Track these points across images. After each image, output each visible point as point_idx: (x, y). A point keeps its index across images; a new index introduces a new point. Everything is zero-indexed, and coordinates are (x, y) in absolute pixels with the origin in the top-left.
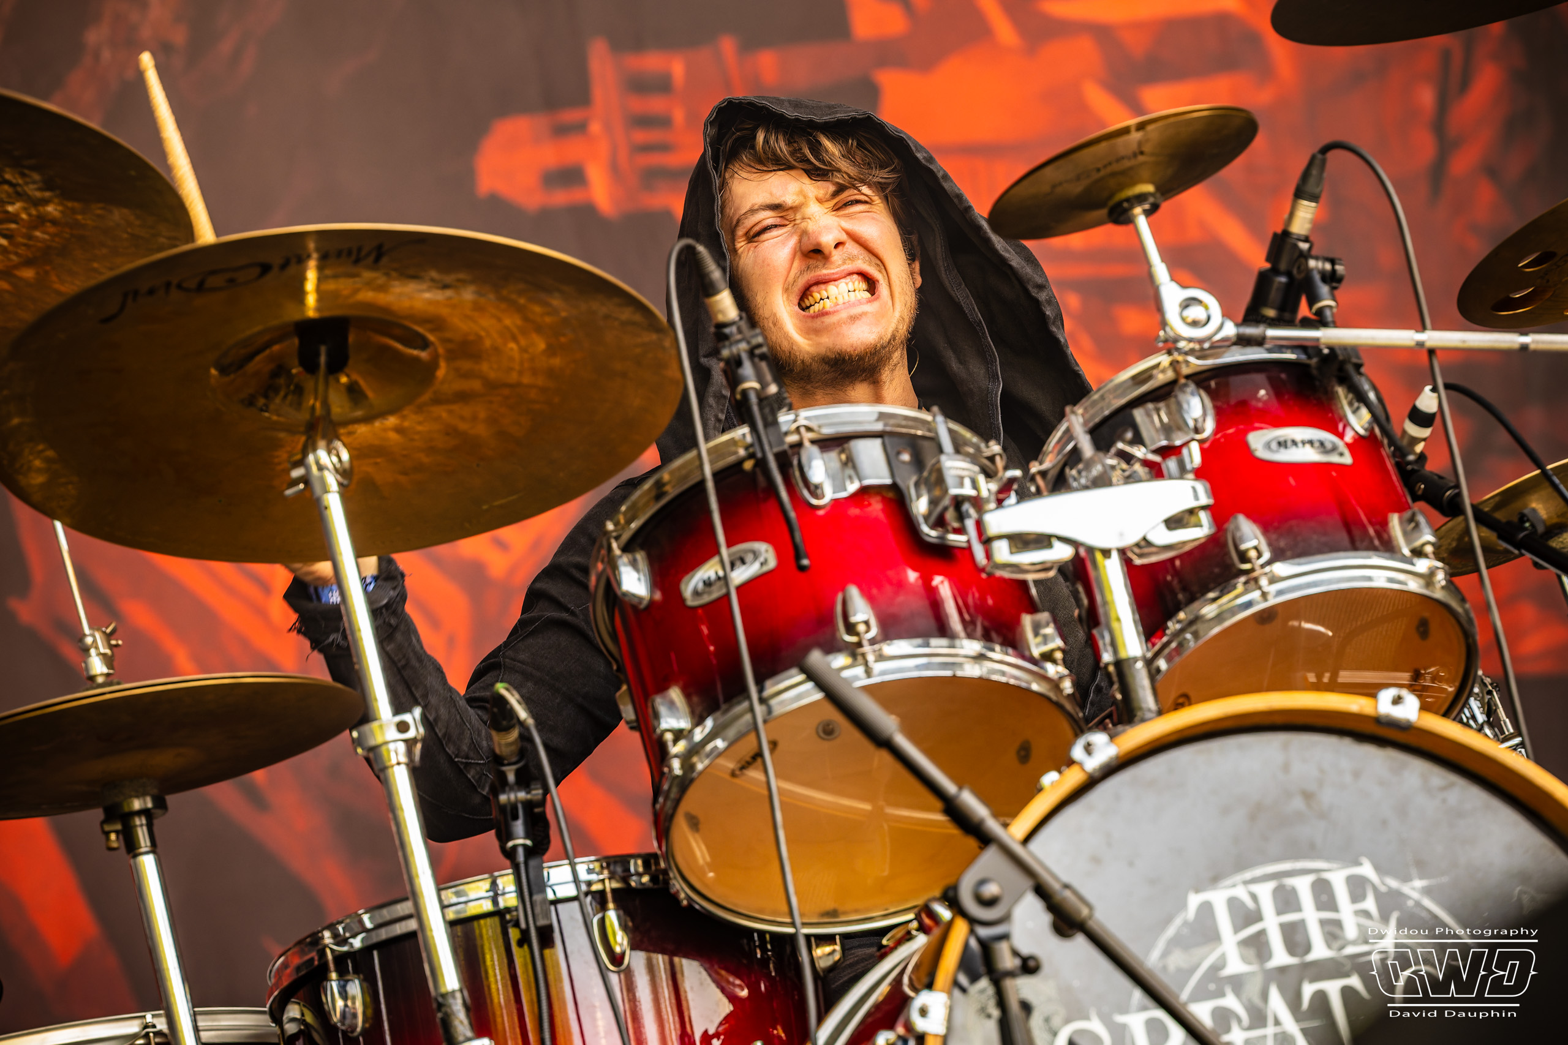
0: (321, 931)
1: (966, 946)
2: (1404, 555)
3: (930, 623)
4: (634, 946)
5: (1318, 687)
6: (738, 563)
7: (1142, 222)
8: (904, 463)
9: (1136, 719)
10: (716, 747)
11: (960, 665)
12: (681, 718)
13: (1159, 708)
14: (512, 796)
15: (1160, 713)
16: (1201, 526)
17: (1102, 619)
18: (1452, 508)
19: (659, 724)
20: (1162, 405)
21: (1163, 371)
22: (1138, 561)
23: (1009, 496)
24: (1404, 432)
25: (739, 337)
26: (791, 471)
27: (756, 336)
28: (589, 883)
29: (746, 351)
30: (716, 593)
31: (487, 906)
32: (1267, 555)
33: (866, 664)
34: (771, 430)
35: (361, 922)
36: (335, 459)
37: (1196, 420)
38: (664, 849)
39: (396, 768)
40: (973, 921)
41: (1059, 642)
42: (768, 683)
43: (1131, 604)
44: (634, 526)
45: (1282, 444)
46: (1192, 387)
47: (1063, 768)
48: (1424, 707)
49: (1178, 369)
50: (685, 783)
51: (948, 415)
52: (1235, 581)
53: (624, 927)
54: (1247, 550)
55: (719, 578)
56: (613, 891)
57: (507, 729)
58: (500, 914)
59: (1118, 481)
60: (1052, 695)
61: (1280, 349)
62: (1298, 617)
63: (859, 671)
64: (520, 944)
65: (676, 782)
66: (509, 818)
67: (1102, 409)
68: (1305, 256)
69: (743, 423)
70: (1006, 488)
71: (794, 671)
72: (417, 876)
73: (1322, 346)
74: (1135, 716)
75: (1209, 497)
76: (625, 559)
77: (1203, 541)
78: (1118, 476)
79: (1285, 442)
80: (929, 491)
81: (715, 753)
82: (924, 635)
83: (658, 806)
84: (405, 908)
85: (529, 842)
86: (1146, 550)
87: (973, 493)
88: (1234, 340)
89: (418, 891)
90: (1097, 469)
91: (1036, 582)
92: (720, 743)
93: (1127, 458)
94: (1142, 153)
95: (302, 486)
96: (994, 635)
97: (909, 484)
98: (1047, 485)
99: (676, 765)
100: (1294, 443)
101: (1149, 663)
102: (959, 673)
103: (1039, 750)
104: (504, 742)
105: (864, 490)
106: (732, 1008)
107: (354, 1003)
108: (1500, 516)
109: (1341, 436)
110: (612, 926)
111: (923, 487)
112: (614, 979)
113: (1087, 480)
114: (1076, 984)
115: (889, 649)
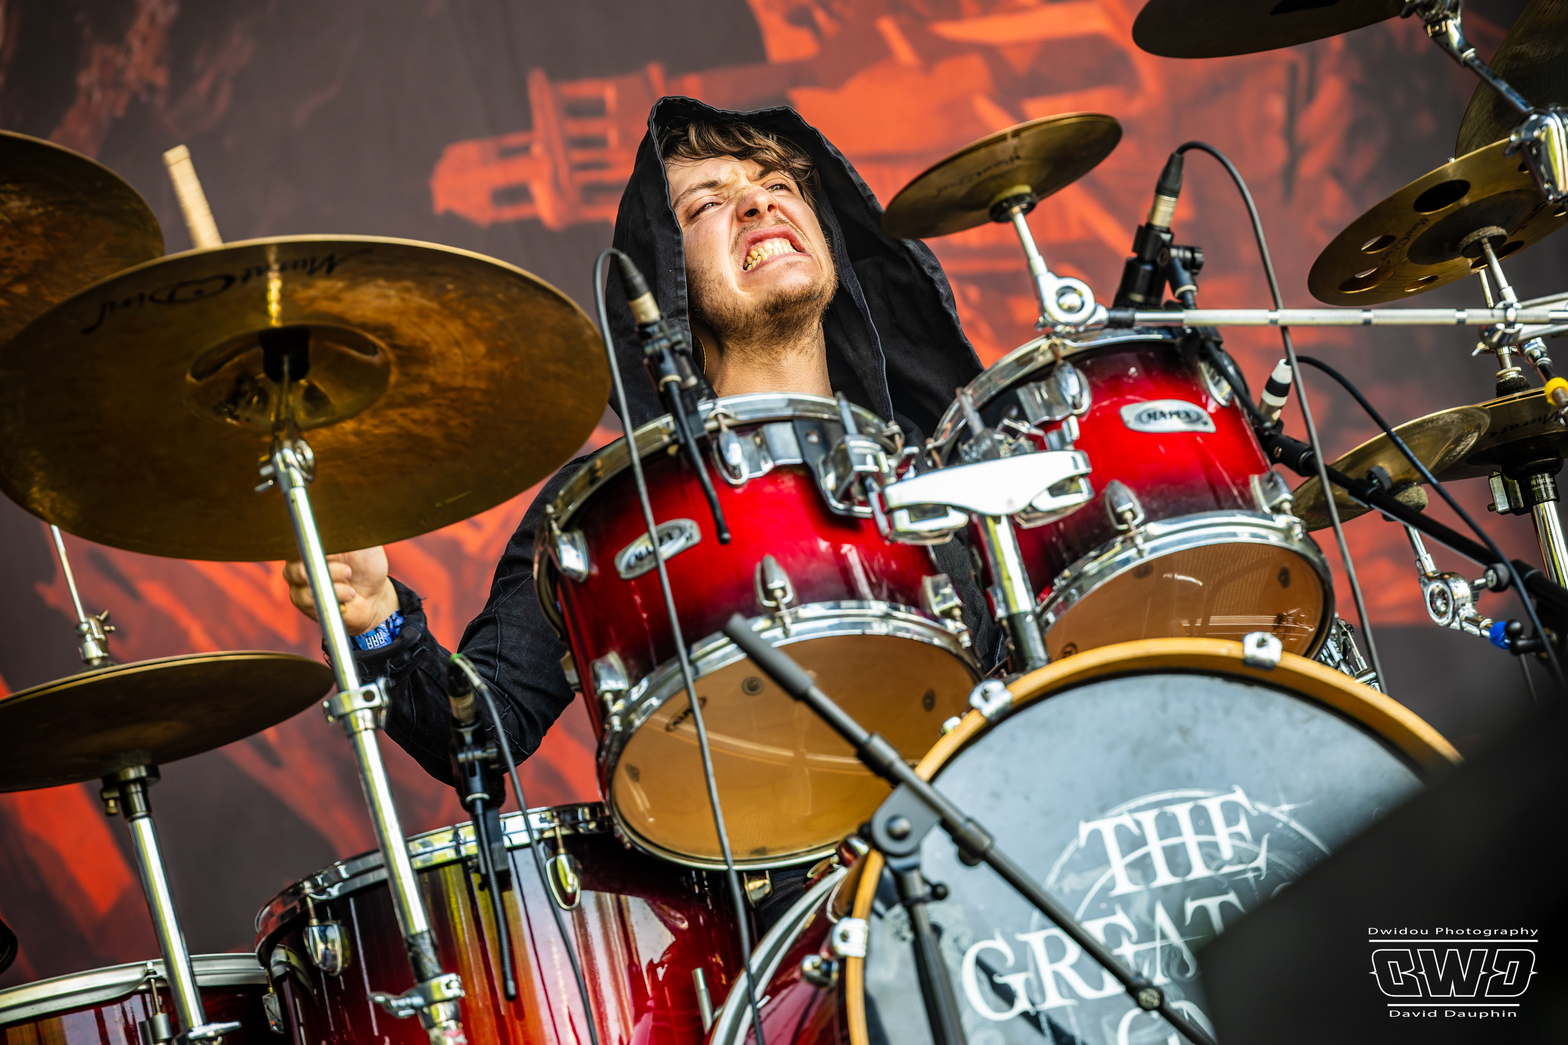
0: (302, 883)
1: (881, 877)
2: (1264, 513)
3: (841, 587)
4: (584, 887)
5: (1192, 633)
6: (666, 538)
7: (1020, 220)
8: (812, 444)
9: (1029, 668)
10: (651, 705)
11: (869, 624)
12: (619, 679)
13: (1049, 657)
14: (470, 755)
15: (1049, 661)
16: (1081, 492)
17: (995, 578)
18: (1308, 468)
19: (600, 686)
20: (1043, 384)
21: (1043, 354)
22: (1025, 526)
23: (908, 471)
24: (1262, 401)
25: (660, 335)
26: (711, 454)
27: (675, 334)
28: (542, 831)
29: (667, 348)
30: (647, 567)
31: (451, 855)
32: (1141, 517)
33: (784, 625)
34: (692, 419)
35: (338, 872)
36: (300, 457)
37: (1074, 397)
38: (608, 798)
39: (364, 733)
40: (886, 854)
41: (957, 601)
42: (695, 647)
43: (1020, 565)
44: (572, 508)
45: (1152, 416)
46: (1069, 367)
47: (963, 714)
48: (1287, 649)
49: (1056, 351)
50: (625, 737)
51: (851, 399)
52: (1114, 540)
53: (574, 870)
54: (1122, 513)
55: (649, 553)
56: (564, 837)
57: (463, 695)
58: (462, 861)
59: (1006, 453)
60: (952, 649)
61: (1148, 330)
62: (1171, 570)
63: (778, 632)
64: (482, 887)
65: (617, 737)
66: (468, 774)
67: (989, 390)
68: (1168, 246)
69: (666, 411)
70: (905, 463)
71: (718, 635)
72: (386, 830)
73: (1185, 327)
74: (1027, 665)
75: (1087, 466)
76: (565, 538)
77: (1083, 505)
78: (1005, 449)
79: (1155, 414)
80: (836, 468)
81: (651, 710)
82: (836, 598)
83: (601, 760)
84: (375, 859)
85: (486, 796)
86: (1032, 515)
87: (875, 469)
88: (1106, 323)
89: (388, 843)
90: (986, 444)
91: (934, 547)
92: (655, 702)
93: (1013, 433)
94: (1018, 158)
95: (271, 482)
96: (898, 596)
97: (817, 460)
98: (942, 459)
99: (616, 722)
100: (1163, 414)
101: (1038, 617)
102: (868, 632)
103: (942, 699)
104: (461, 706)
105: (778, 470)
106: (674, 939)
107: (333, 946)
108: (1352, 475)
109: (1204, 406)
110: (564, 869)
111: (830, 465)
112: (567, 917)
113: (978, 454)
114: (981, 907)
115: (804, 611)
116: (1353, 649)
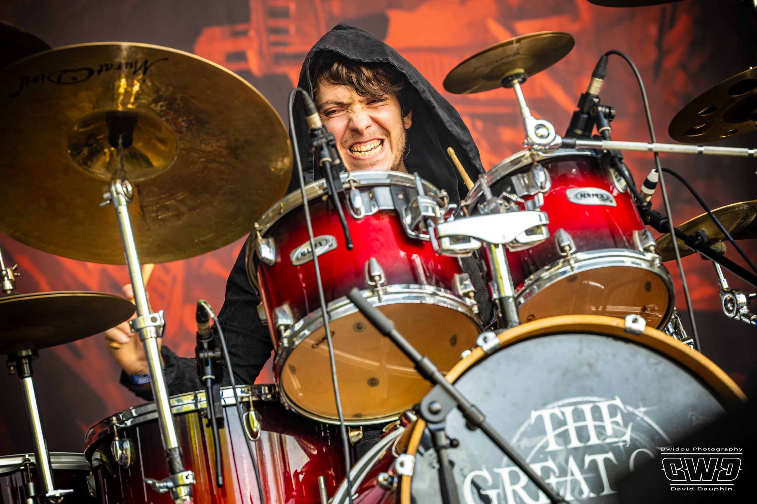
0: (112, 417)
1: (423, 433)
2: (640, 251)
3: (410, 277)
4: (263, 428)
5: (596, 313)
6: (318, 245)
7: (518, 87)
8: (400, 199)
9: (509, 326)
10: (305, 334)
11: (424, 297)
12: (288, 319)
13: (520, 321)
14: (206, 355)
15: (520, 323)
16: (542, 234)
17: (494, 277)
18: (664, 228)
19: (278, 322)
20: (525, 175)
21: (527, 159)
22: (512, 250)
23: (450, 217)
24: (641, 191)
25: (322, 136)
26: (345, 201)
28: (242, 398)
29: (325, 143)
30: (306, 260)
31: (192, 407)
32: (574, 249)
33: (379, 296)
34: (336, 181)
35: (131, 413)
36: (125, 189)
37: (541, 183)
38: (278, 382)
39: (150, 339)
40: (427, 421)
41: (472, 288)
42: (330, 304)
43: (508, 271)
44: (268, 225)
45: (583, 196)
46: (540, 166)
47: (473, 349)
48: (648, 325)
49: (533, 157)
50: (289, 350)
52: (558, 261)
53: (258, 419)
54: (564, 246)
55: (309, 252)
56: (254, 402)
57: (205, 322)
58: (198, 411)
59: (503, 211)
60: (468, 314)
61: (583, 150)
62: (588, 279)
63: (375, 299)
65: (285, 350)
66: (204, 365)
67: (496, 176)
68: (597, 105)
69: (323, 177)
70: (449, 213)
71: (344, 298)
72: (159, 392)
73: (604, 149)
74: (508, 325)
75: (547, 220)
76: (264, 241)
77: (543, 241)
79: (584, 194)
80: (412, 213)
81: (305, 336)
82: (408, 283)
83: (276, 361)
84: (152, 407)
85: (213, 377)
86: (516, 245)
87: (433, 215)
88: (561, 145)
89: (159, 399)
90: (493, 206)
91: (462, 259)
92: (307, 332)
93: (508, 200)
94: (518, 54)
95: (108, 202)
96: (441, 284)
97: (402, 208)
98: (468, 212)
99: (285, 342)
100: (589, 195)
101: (516, 299)
102: (424, 302)
103: (461, 340)
104: (203, 328)
105: (380, 212)
106: (309, 460)
107: (126, 452)
108: (687, 234)
109: (611, 192)
110: (252, 418)
111: (409, 211)
112: (253, 444)
113: (488, 210)
114: (476, 453)
115: (390, 289)
116: (680, 326)
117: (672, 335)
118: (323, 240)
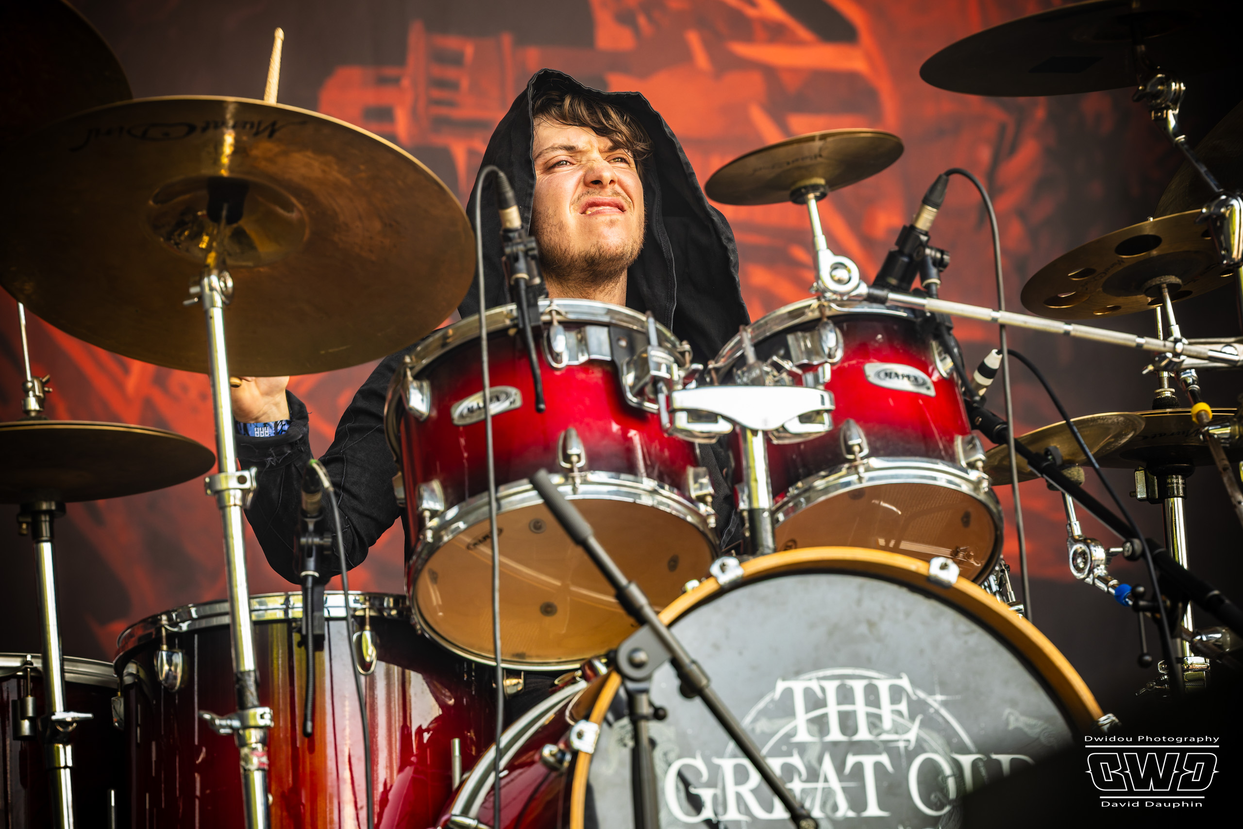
0: (161, 615)
1: (617, 694)
2: (961, 466)
3: (623, 463)
4: (380, 658)
5: (885, 548)
6: (494, 399)
7: (813, 204)
8: (621, 347)
9: (758, 552)
10: (458, 527)
11: (638, 496)
12: (437, 502)
13: (775, 547)
14: (310, 540)
15: (775, 550)
16: (823, 423)
17: (745, 478)
18: (999, 437)
19: (421, 504)
20: (807, 334)
21: (813, 311)
22: (775, 442)
23: (691, 382)
24: (973, 379)
26: (541, 341)
27: (531, 242)
28: (355, 610)
29: (522, 251)
30: (474, 419)
31: (280, 615)
32: (866, 451)
33: (574, 484)
34: (532, 310)
35: (190, 613)
36: (222, 284)
37: (830, 349)
38: (411, 593)
39: (233, 508)
40: (624, 677)
41: (710, 490)
42: (501, 488)
43: (766, 471)
44: (424, 362)
45: (888, 375)
46: (831, 325)
47: (703, 579)
48: (962, 575)
49: (823, 310)
50: (434, 548)
52: (842, 466)
53: (374, 643)
54: (852, 446)
55: (479, 408)
56: (371, 617)
57: (314, 492)
58: (288, 622)
59: (770, 383)
60: (701, 527)
61: (896, 308)
62: (879, 498)
63: (568, 489)
64: (300, 645)
65: (427, 547)
66: (305, 554)
67: (765, 331)
68: (924, 245)
69: (512, 301)
70: (690, 376)
71: (525, 481)
72: (236, 586)
73: (927, 311)
74: (757, 550)
75: (832, 404)
76: (415, 384)
77: (823, 434)
78: (770, 380)
80: (636, 370)
81: (458, 531)
82: (617, 470)
83: (409, 564)
84: (226, 607)
85: (317, 574)
86: (783, 435)
87: (667, 376)
88: (865, 297)
89: (235, 596)
90: (756, 373)
91: (700, 445)
92: (461, 525)
93: (779, 368)
94: (820, 156)
95: (196, 300)
96: (666, 477)
97: (623, 361)
98: (718, 378)
99: (429, 535)
100: (897, 375)
101: (773, 513)
102: (638, 501)
103: (684, 563)
104: (310, 501)
105: (591, 362)
106: (441, 713)
107: (176, 669)
108: (1032, 449)
109: (930, 376)
110: (366, 641)
111: (632, 366)
112: (363, 679)
113: (748, 380)
114: (689, 731)
115: (592, 476)
116: (1007, 584)
117: (995, 594)
118: (502, 392)
